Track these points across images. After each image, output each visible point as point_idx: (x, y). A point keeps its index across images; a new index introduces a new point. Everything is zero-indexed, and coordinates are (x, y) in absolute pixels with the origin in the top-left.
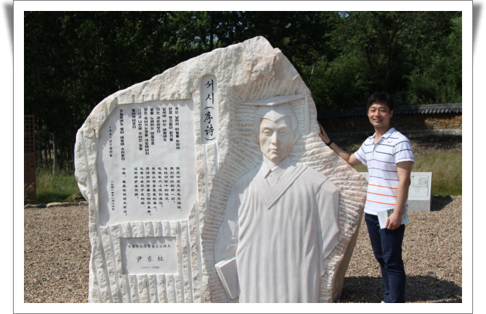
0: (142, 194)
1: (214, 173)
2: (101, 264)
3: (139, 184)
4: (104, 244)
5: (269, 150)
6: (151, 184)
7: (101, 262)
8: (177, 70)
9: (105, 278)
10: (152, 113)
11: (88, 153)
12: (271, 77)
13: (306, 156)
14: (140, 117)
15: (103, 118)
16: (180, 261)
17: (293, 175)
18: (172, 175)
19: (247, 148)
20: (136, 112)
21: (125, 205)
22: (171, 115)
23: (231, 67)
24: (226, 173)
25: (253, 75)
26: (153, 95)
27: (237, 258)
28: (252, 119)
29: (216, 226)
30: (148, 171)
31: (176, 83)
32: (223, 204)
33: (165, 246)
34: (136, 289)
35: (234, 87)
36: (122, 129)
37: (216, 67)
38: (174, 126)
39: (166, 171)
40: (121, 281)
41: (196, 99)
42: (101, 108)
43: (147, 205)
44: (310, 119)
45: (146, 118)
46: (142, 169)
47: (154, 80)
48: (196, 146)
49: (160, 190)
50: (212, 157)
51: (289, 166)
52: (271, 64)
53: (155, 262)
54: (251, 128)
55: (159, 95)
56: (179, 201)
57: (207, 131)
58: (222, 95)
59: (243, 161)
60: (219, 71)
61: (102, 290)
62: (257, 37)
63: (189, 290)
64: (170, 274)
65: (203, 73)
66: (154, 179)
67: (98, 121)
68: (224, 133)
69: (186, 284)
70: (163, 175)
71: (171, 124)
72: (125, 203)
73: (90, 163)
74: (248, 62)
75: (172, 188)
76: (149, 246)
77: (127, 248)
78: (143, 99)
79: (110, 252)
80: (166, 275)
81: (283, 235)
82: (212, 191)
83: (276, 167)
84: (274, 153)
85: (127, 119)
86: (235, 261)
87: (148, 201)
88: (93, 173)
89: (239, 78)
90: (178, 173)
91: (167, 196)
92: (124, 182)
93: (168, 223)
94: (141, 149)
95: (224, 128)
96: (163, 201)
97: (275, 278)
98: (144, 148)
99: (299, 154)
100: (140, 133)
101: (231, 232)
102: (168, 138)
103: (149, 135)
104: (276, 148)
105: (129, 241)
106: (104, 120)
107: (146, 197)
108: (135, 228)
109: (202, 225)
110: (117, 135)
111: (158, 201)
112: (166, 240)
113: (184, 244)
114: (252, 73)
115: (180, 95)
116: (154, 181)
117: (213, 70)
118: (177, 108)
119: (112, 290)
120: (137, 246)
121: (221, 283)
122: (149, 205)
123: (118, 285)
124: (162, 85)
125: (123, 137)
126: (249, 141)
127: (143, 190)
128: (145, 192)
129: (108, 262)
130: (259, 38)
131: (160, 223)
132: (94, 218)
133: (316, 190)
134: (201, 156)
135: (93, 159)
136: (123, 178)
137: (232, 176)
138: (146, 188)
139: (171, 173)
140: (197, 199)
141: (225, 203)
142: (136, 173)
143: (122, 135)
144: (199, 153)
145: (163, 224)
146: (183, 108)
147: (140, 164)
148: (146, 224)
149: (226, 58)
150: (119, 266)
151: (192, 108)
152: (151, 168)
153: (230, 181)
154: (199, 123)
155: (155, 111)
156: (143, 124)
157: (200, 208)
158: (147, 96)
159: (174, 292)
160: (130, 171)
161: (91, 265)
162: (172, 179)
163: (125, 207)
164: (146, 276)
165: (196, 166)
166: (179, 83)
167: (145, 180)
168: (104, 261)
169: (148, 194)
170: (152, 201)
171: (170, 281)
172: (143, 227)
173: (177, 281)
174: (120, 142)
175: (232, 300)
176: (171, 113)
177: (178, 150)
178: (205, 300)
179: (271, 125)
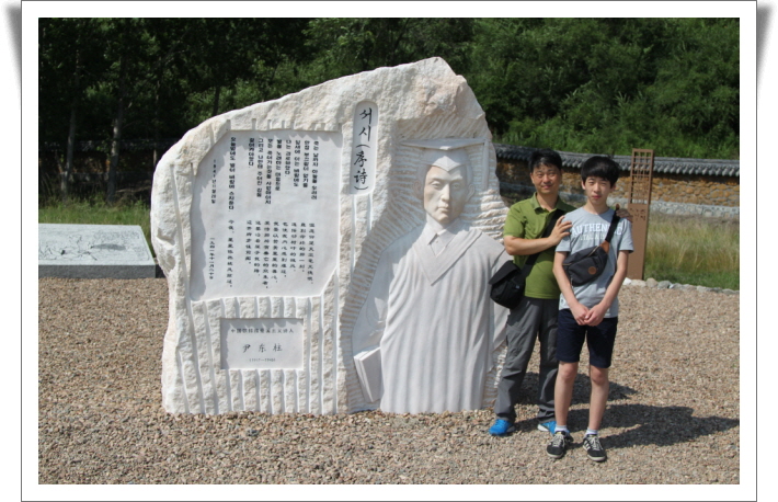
0: (257, 259)
1: (365, 234)
2: (191, 355)
3: (253, 244)
4: (197, 327)
5: (437, 208)
6: (271, 244)
7: (191, 352)
8: (322, 91)
9: (194, 375)
10: (279, 147)
11: (179, 196)
12: (450, 113)
13: (480, 218)
14: (261, 151)
15: (206, 147)
16: (307, 352)
18: (303, 234)
19: (406, 203)
20: (256, 142)
21: (230, 272)
22: (307, 152)
23: (399, 95)
24: (378, 235)
25: (427, 108)
26: (283, 122)
27: (383, 349)
28: (414, 166)
29: (357, 305)
30: (267, 226)
31: (319, 109)
32: (369, 276)
33: (286, 331)
35: (401, 121)
36: (233, 165)
37: (380, 92)
38: (311, 167)
39: (294, 227)
40: (218, 378)
41: (347, 133)
42: (204, 132)
43: (262, 274)
44: (490, 171)
45: (270, 152)
46: (259, 223)
47: (287, 100)
48: (340, 197)
49: (284, 254)
50: (363, 213)
51: (460, 230)
52: (453, 96)
53: (269, 352)
54: (411, 176)
55: (292, 122)
56: (310, 270)
57: (357, 177)
58: (384, 131)
59: (399, 220)
60: (382, 98)
61: (188, 391)
62: (434, 58)
63: (317, 391)
64: (292, 369)
65: (361, 98)
66: (276, 238)
67: (198, 150)
68: (383, 182)
69: (314, 382)
70: (289, 234)
71: (306, 164)
72: (230, 269)
73: (182, 211)
74: (423, 90)
75: (302, 252)
76: (262, 330)
77: (230, 332)
78: (268, 126)
79: (205, 338)
80: (285, 370)
81: (448, 319)
82: (359, 258)
83: (444, 231)
84: (443, 212)
85: (242, 152)
86: (378, 352)
87: (265, 268)
88: (185, 225)
89: (409, 110)
90: (312, 231)
91: (293, 263)
92: (230, 240)
93: (293, 299)
94: (259, 195)
95: (383, 176)
96: (287, 269)
97: (432, 374)
98: (264, 194)
99: (473, 215)
100: (260, 173)
101: (378, 314)
102: (301, 183)
103: (273, 175)
104: (447, 205)
105: (234, 323)
106: (207, 151)
107: (261, 262)
108: (244, 305)
109: (341, 304)
110: (224, 172)
111: (279, 269)
112: (287, 323)
113: (317, 329)
114: (427, 105)
115: (323, 125)
116: (275, 241)
117: (375, 95)
118: (316, 143)
119: (204, 391)
120: (245, 330)
121: (359, 381)
122: (266, 274)
123: (213, 384)
124: (297, 109)
125: (234, 177)
126: (408, 194)
127: (258, 253)
128: (261, 256)
129: (199, 352)
130: (436, 60)
131: (281, 299)
132: (183, 289)
133: (492, 263)
134: (348, 210)
135: (186, 205)
136: (229, 234)
137: (384, 239)
138: (262, 250)
139: (302, 231)
140: (337, 269)
141: (372, 275)
142: (249, 228)
143: (232, 174)
144: (344, 206)
145: (285, 301)
146: (325, 142)
147: (257, 216)
148: (261, 300)
149: (395, 81)
150: (216, 358)
151: (338, 144)
152: (272, 223)
153: (381, 246)
154: (349, 166)
155: (284, 144)
156: (265, 161)
157: (340, 281)
158: (275, 121)
159: (294, 393)
160: (241, 225)
161: (174, 356)
162: (302, 240)
163: (229, 276)
164: (256, 372)
165: (340, 223)
166: (324, 108)
167: (262, 239)
168: (194, 351)
169: (266, 259)
170: (270, 268)
171: (290, 379)
172: (255, 305)
173: (301, 379)
174: (228, 183)
175: (370, 403)
176: (307, 148)
177: (314, 200)
178: (339, 404)
179: (442, 175)
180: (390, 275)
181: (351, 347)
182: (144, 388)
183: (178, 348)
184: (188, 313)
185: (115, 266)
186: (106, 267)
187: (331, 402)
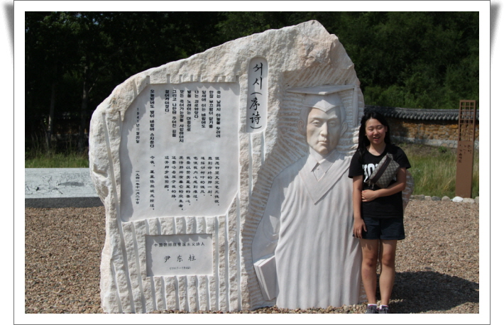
0: (174, 187)
1: (260, 164)
2: (122, 265)
3: (170, 175)
4: (127, 243)
5: (318, 142)
6: (185, 175)
7: (122, 263)
8: (222, 50)
9: (125, 282)
10: (189, 96)
11: (110, 138)
12: (326, 64)
13: (353, 149)
14: (175, 100)
15: (131, 98)
16: (216, 261)
17: (341, 169)
18: (210, 165)
19: (292, 139)
20: (170, 93)
21: (152, 198)
22: (211, 99)
23: (284, 51)
24: (270, 165)
25: (307, 61)
26: (192, 76)
27: (277, 257)
28: (298, 108)
29: (255, 222)
30: (181, 160)
31: (220, 64)
32: (264, 199)
33: (198, 244)
34: (162, 292)
35: (286, 72)
36: (152, 112)
37: (268, 49)
38: (215, 111)
39: (203, 161)
40: (145, 283)
41: (243, 83)
42: (129, 86)
43: (179, 199)
45: (182, 101)
46: (174, 158)
47: (194, 59)
48: (239, 135)
49: (195, 182)
50: (258, 148)
51: (337, 159)
52: (328, 51)
53: (186, 262)
54: (296, 117)
55: (199, 76)
56: (217, 194)
57: (252, 119)
58: (273, 81)
59: (287, 153)
60: (271, 54)
61: (121, 295)
62: (312, 21)
63: (225, 292)
64: (204, 275)
65: (254, 55)
66: (189, 170)
67: (124, 101)
68: (273, 122)
69: (222, 285)
70: (199, 166)
71: (211, 109)
72: (152, 196)
73: (112, 150)
74: (304, 47)
75: (210, 180)
76: (179, 244)
77: (153, 246)
78: (180, 80)
79: (133, 251)
80: (199, 276)
81: (329, 232)
82: (256, 184)
83: (324, 160)
84: (323, 145)
85: (159, 102)
86: (274, 260)
87: (180, 194)
88: (115, 161)
89: (293, 63)
90: (217, 163)
91: (203, 189)
92: (152, 172)
93: (203, 218)
94: (174, 135)
95: (273, 117)
96: (198, 194)
97: (317, 276)
98: (178, 134)
99: (347, 147)
100: (174, 118)
101: (272, 228)
102: (207, 125)
103: (185, 119)
104: (326, 139)
105: (157, 239)
106: (131, 101)
107: (177, 189)
108: (164, 224)
109: (242, 221)
110: (146, 118)
111: (192, 194)
112: (200, 238)
113: (223, 242)
114: (307, 59)
115: (224, 77)
116: (188, 172)
117: (265, 52)
118: (219, 92)
119: (134, 295)
120: (165, 244)
122: (181, 199)
123: (141, 288)
124: (202, 65)
125: (153, 121)
126: (294, 131)
127: (174, 181)
128: (177, 184)
129: (129, 263)
130: (314, 22)
131: (194, 219)
132: (115, 213)
134: (246, 145)
135: (116, 145)
136: (151, 167)
137: (275, 168)
138: (178, 180)
139: (209, 163)
140: (239, 193)
142: (167, 162)
143: (152, 119)
144: (243, 142)
145: (197, 220)
146: (226, 92)
147: (173, 152)
148: (178, 219)
149: (280, 40)
150: (143, 268)
151: (237, 93)
152: (185, 157)
153: (273, 174)
154: (245, 110)
155: (193, 94)
156: (178, 107)
157: (241, 203)
158: (185, 76)
159: (206, 295)
160: (160, 160)
161: (109, 266)
162: (209, 170)
163: (152, 201)
164: (175, 278)
165: (239, 156)
166: (224, 64)
167: (177, 170)
168: (125, 262)
169: (181, 187)
170: (185, 194)
171: (203, 283)
172: (173, 224)
173: (212, 283)
174: (150, 127)
175: (268, 301)
176: (211, 97)
177: (218, 138)
178: (243, 302)
179: (321, 115)
180: (281, 197)
181: (252, 256)
182: (88, 292)
183: (112, 260)
184: (119, 232)
185: (76, 198)
186: (70, 199)
187: (236, 301)
